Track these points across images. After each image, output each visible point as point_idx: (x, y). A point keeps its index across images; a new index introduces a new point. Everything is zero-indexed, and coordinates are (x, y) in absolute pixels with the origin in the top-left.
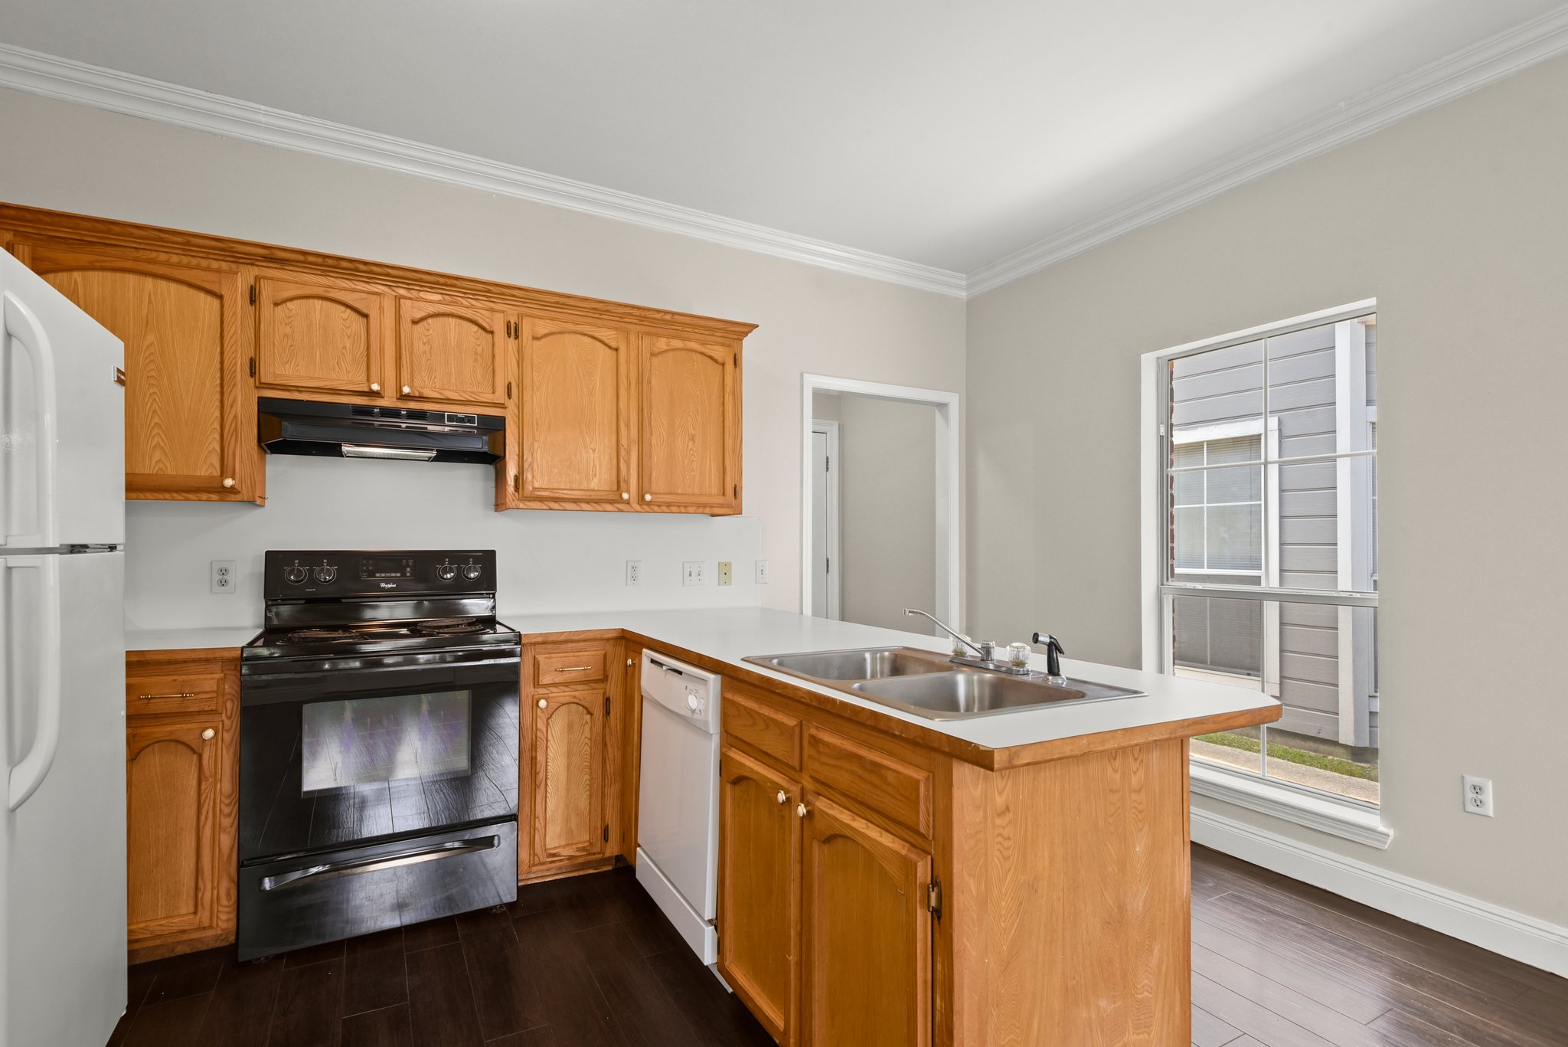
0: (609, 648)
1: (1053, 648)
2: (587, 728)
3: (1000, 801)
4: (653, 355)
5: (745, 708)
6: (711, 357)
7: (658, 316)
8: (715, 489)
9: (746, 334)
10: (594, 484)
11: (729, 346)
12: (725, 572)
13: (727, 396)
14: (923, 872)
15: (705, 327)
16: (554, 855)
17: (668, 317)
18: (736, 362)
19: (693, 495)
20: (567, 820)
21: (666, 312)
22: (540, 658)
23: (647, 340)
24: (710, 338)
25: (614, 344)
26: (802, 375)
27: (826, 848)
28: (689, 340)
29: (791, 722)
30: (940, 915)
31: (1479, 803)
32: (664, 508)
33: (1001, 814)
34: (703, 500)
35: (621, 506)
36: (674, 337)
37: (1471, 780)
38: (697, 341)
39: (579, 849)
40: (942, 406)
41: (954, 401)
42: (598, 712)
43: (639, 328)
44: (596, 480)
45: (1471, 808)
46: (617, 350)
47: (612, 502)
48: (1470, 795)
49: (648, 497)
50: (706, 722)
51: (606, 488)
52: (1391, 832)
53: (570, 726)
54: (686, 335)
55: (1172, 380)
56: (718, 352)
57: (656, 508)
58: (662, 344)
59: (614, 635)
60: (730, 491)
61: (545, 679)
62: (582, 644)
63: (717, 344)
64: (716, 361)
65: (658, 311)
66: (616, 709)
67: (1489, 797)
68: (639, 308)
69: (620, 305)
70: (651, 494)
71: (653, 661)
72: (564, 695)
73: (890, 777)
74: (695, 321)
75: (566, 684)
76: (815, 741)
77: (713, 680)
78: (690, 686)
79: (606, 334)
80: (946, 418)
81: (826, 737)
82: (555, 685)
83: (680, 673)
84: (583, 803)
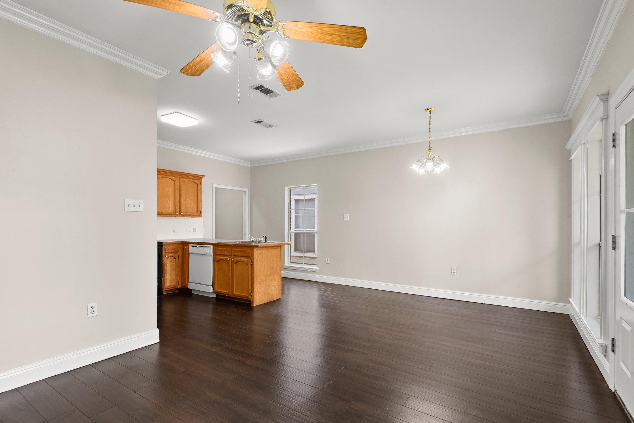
0: (179, 245)
1: (266, 238)
2: (174, 262)
3: (259, 253)
4: (183, 182)
5: (220, 249)
6: (195, 183)
7: (184, 174)
8: (196, 212)
9: (203, 177)
10: (170, 211)
11: (199, 180)
12: (195, 230)
13: (198, 191)
14: (250, 261)
15: (194, 176)
16: (168, 287)
17: (186, 174)
18: (200, 183)
19: (191, 213)
20: (171, 280)
21: (186, 173)
22: (165, 247)
23: (181, 179)
24: (195, 178)
25: (174, 180)
26: (212, 184)
27: (236, 264)
28: (190, 179)
29: (230, 249)
30: (252, 265)
31: (328, 262)
32: (185, 216)
33: (259, 254)
34: (193, 214)
35: (176, 216)
36: (187, 178)
37: (327, 259)
38: (192, 179)
39: (173, 286)
40: (245, 192)
41: (247, 190)
42: (177, 258)
43: (179, 176)
44: (170, 210)
45: (327, 263)
46: (175, 181)
47: (174, 215)
48: (327, 261)
49: (182, 214)
50: (211, 253)
51: (172, 211)
52: (318, 269)
53: (171, 261)
54: (189, 178)
55: (291, 195)
56: (197, 181)
57: (183, 216)
58: (185, 180)
59: (180, 243)
60: (199, 212)
61: (167, 251)
62: (173, 244)
63: (196, 180)
64: (196, 183)
65: (184, 173)
66: (180, 258)
67: (329, 261)
68: (180, 172)
69: (176, 172)
70: (183, 213)
71: (193, 246)
72: (170, 255)
73: (246, 251)
74: (192, 175)
75: (170, 253)
76: (234, 251)
77: (212, 247)
78: (205, 248)
79: (173, 178)
80: (245, 194)
81: (236, 250)
82: (168, 253)
83: (202, 247)
84: (174, 277)
